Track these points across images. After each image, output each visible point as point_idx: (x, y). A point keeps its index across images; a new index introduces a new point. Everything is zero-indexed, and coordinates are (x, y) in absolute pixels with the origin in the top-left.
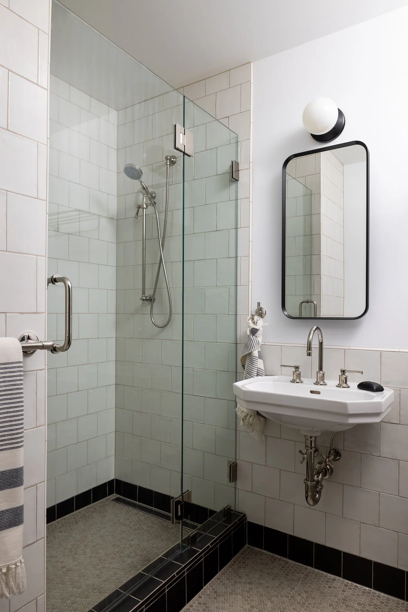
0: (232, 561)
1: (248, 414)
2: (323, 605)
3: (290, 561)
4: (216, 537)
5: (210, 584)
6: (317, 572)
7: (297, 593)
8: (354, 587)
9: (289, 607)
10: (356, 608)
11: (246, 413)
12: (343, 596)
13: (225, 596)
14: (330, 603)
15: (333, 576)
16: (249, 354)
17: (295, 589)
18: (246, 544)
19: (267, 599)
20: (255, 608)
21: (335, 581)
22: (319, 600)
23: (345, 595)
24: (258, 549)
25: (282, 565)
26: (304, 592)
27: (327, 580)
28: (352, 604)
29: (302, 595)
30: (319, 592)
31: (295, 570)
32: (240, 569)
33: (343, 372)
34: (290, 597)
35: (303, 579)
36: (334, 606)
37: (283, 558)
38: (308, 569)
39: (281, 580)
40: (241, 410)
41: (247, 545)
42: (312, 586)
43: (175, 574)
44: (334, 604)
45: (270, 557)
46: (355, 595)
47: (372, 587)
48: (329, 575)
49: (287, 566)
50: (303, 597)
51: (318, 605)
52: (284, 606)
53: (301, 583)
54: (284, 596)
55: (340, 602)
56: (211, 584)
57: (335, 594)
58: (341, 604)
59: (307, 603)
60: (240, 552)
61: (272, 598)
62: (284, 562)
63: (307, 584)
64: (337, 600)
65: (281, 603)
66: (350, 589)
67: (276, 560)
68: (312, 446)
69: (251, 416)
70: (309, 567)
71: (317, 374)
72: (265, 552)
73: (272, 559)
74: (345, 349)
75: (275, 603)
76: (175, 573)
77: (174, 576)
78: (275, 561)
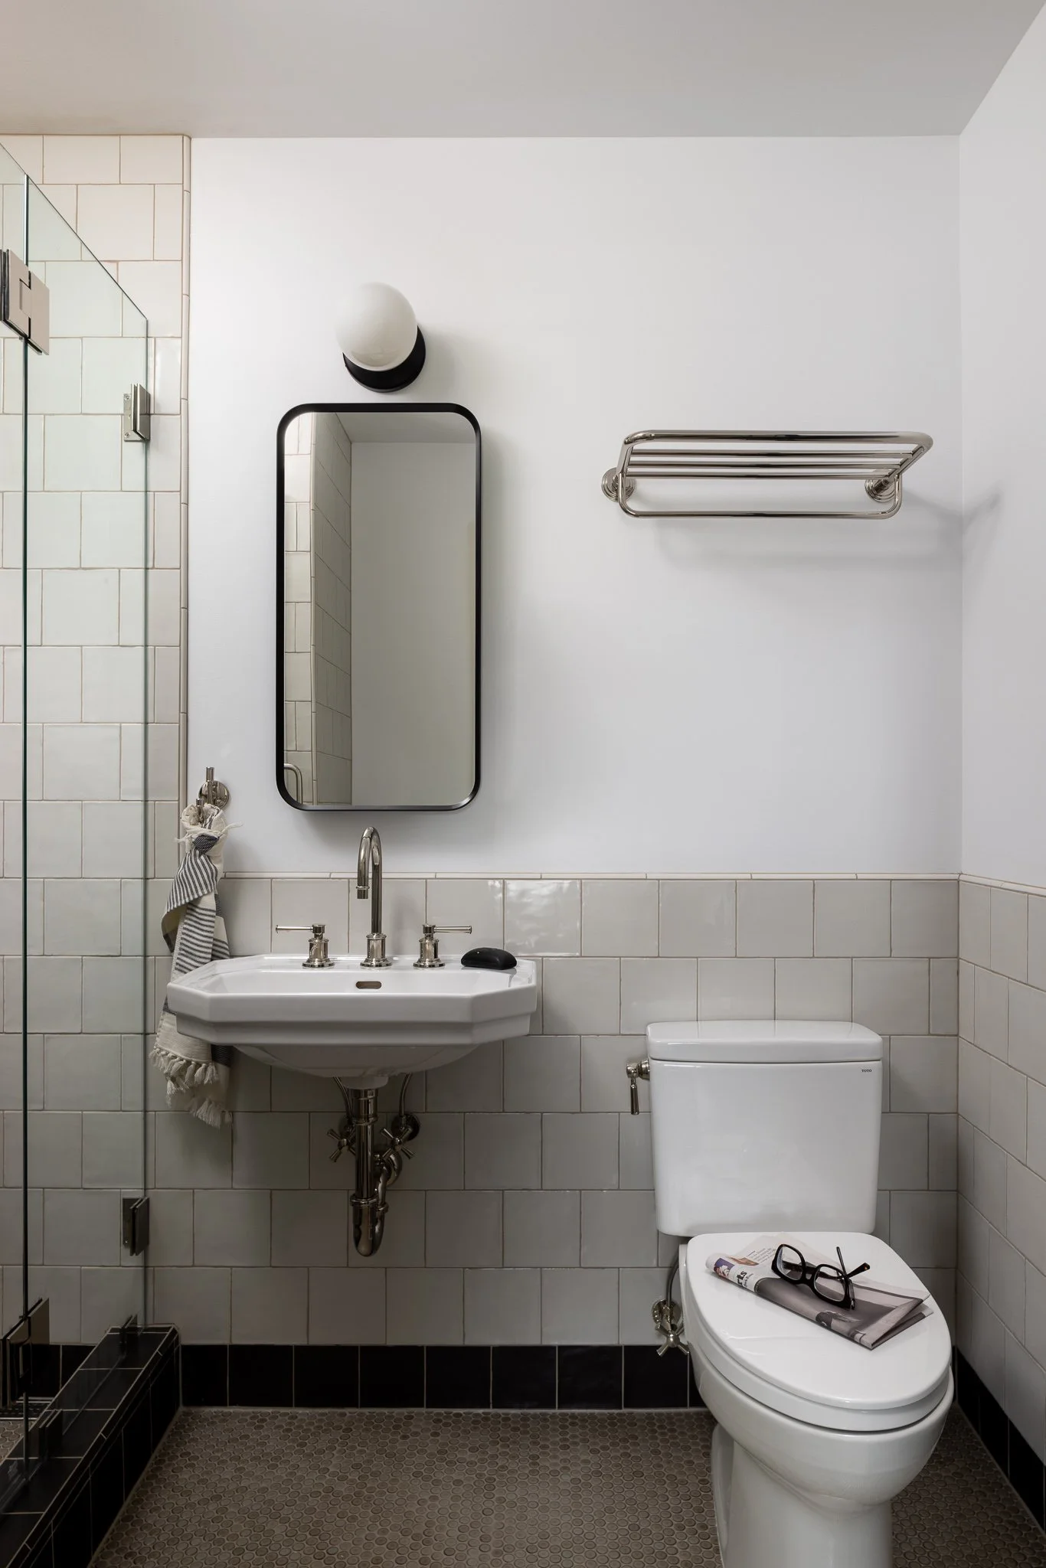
0: (151, 1461)
1: (189, 1063)
2: (401, 1481)
3: (300, 1411)
4: (115, 1410)
5: (108, 1539)
6: (368, 1414)
7: (336, 1478)
8: (454, 1418)
9: (328, 1514)
10: (468, 1460)
11: (182, 1060)
12: (437, 1445)
13: (158, 1555)
14: (415, 1470)
15: (405, 1411)
16: (190, 903)
17: (329, 1470)
18: (178, 1406)
19: (269, 1519)
20: (246, 1551)
21: (412, 1421)
22: (390, 1474)
23: (440, 1441)
24: (214, 1409)
25: (285, 1427)
26: (352, 1470)
27: (394, 1423)
28: (459, 1456)
29: (350, 1477)
30: (384, 1455)
31: (318, 1427)
32: (179, 1474)
33: (429, 931)
34: (323, 1494)
35: (340, 1440)
36: (424, 1474)
37: (283, 1410)
38: (346, 1414)
39: (291, 1463)
40: (167, 1054)
41: (182, 1409)
42: (365, 1449)
43: (25, 1545)
44: (422, 1470)
45: (248, 1418)
46: (459, 1435)
47: (491, 1405)
48: (396, 1411)
49: (296, 1424)
50: (352, 1481)
51: (390, 1485)
52: (315, 1519)
53: (340, 1451)
54: (308, 1495)
55: (435, 1460)
56: (110, 1541)
57: (419, 1448)
58: (437, 1463)
59: (364, 1490)
60: (168, 1432)
61: (281, 1512)
62: (287, 1418)
63: (353, 1448)
64: (427, 1459)
65: (305, 1515)
66: (446, 1425)
67: (265, 1420)
68: (368, 1112)
69: (198, 1065)
70: (347, 1411)
71: (369, 941)
72: (232, 1411)
73: (256, 1421)
74: (426, 879)
75: (292, 1519)
76: (24, 1543)
77: (25, 1550)
78: (264, 1424)
